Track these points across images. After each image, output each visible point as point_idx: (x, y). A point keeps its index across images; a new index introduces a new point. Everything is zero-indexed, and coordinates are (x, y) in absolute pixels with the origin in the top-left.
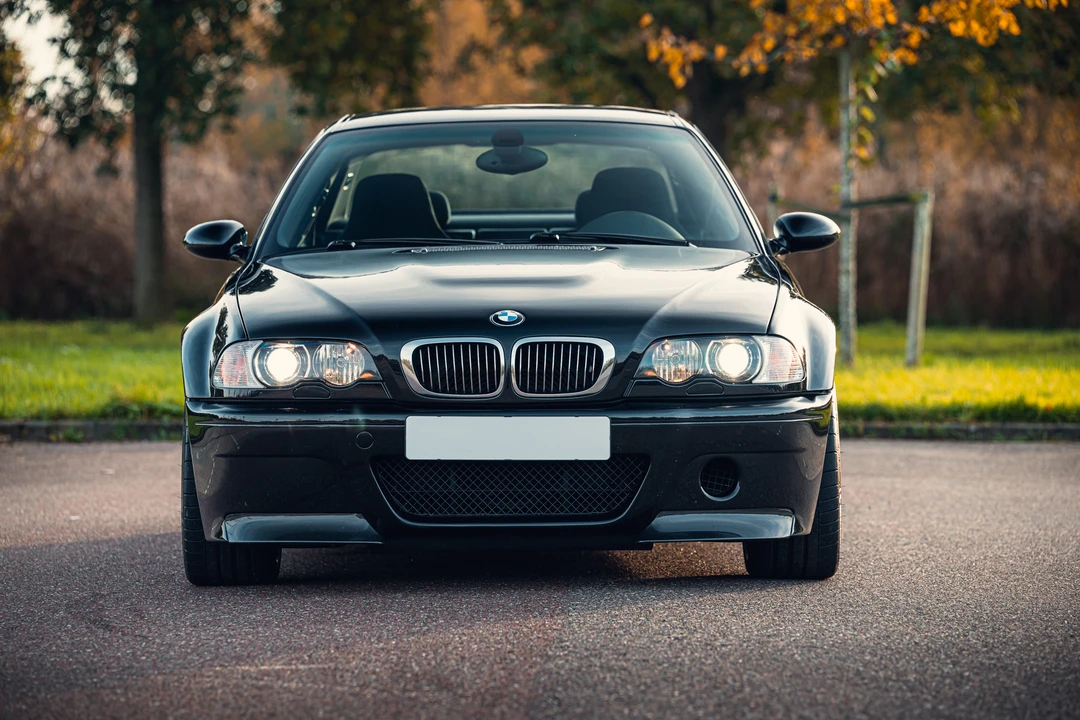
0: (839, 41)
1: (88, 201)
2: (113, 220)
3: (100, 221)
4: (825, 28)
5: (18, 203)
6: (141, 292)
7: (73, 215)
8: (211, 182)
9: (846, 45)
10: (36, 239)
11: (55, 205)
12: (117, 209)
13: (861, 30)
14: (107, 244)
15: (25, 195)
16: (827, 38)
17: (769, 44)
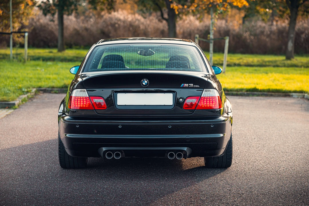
0: (210, 6)
1: (48, 24)
2: (52, 28)
3: (50, 28)
4: (208, 3)
5: (34, 24)
6: (59, 44)
7: (45, 27)
8: (71, 20)
9: (212, 6)
10: (37, 31)
11: (41, 25)
12: (53, 26)
13: (215, 3)
14: (51, 33)
15: (35, 23)
16: (208, 5)
17: (196, 6)
